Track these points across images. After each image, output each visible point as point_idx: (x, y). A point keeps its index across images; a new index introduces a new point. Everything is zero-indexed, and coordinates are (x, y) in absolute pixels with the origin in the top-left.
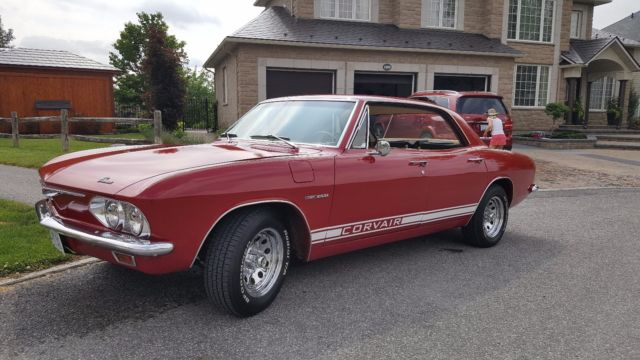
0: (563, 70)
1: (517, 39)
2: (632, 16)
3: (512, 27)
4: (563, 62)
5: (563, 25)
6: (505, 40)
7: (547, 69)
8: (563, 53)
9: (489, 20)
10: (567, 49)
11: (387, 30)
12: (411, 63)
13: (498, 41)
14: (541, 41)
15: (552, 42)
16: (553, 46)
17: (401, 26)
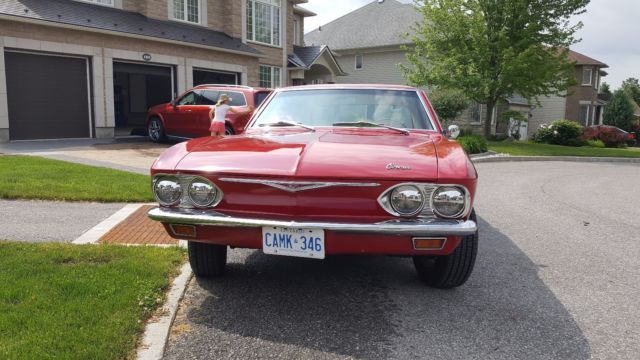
0: (290, 72)
1: (254, 40)
2: (320, 29)
3: (250, 28)
4: (290, 65)
5: (288, 31)
6: (245, 40)
7: (278, 70)
8: (289, 56)
9: (230, 20)
10: (292, 53)
11: (135, 17)
12: (170, 54)
13: (240, 40)
14: (272, 44)
15: (280, 46)
16: (282, 49)
17: (150, 15)
